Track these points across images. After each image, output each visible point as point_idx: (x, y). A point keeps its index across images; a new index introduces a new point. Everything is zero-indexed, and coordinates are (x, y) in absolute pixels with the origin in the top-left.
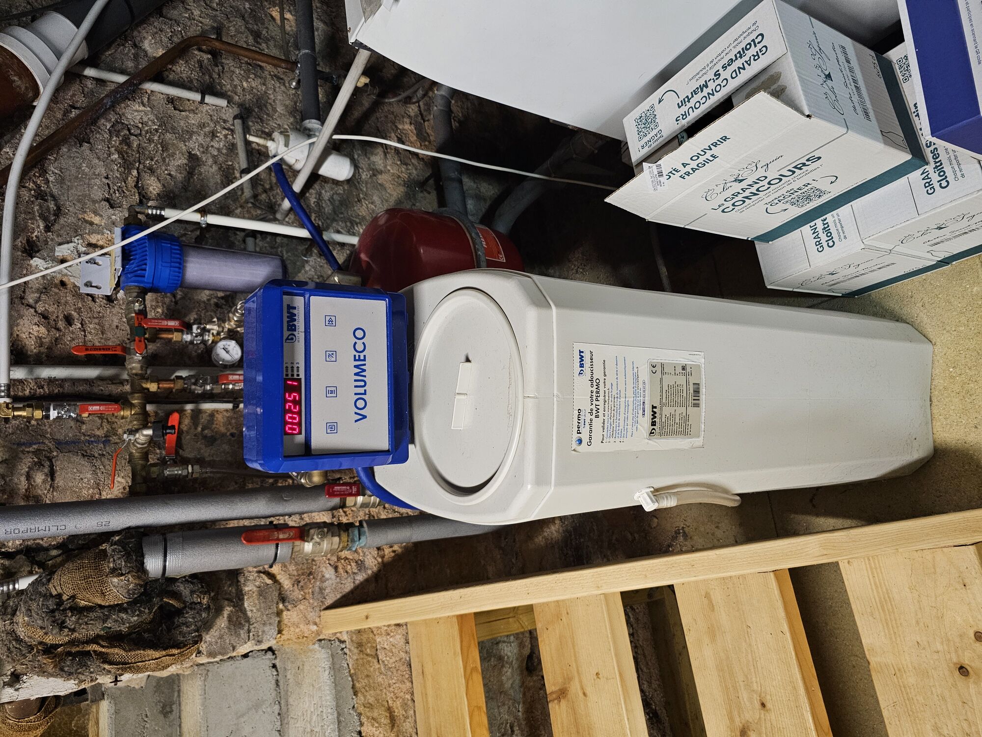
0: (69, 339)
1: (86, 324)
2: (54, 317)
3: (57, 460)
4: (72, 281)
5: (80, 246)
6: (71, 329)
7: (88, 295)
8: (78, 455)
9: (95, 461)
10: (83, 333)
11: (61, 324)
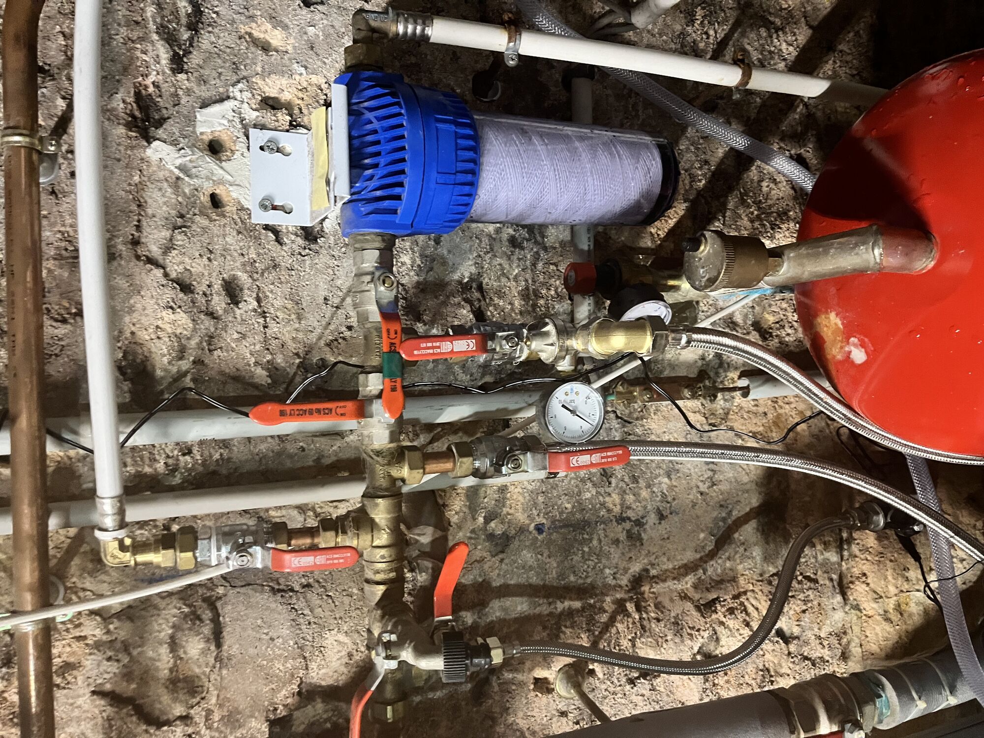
0: (236, 336)
1: (266, 297)
2: (204, 288)
3: (226, 603)
4: (234, 195)
5: (245, 106)
6: (238, 312)
7: (267, 227)
8: (262, 592)
9: (294, 601)
10: (261, 320)
11: (219, 303)
